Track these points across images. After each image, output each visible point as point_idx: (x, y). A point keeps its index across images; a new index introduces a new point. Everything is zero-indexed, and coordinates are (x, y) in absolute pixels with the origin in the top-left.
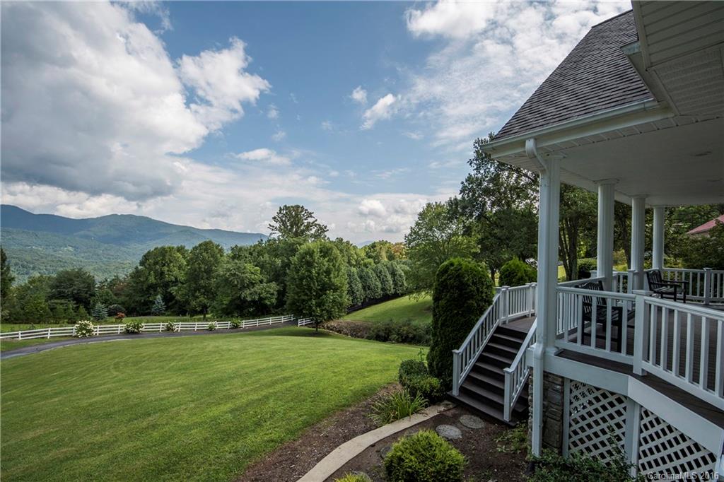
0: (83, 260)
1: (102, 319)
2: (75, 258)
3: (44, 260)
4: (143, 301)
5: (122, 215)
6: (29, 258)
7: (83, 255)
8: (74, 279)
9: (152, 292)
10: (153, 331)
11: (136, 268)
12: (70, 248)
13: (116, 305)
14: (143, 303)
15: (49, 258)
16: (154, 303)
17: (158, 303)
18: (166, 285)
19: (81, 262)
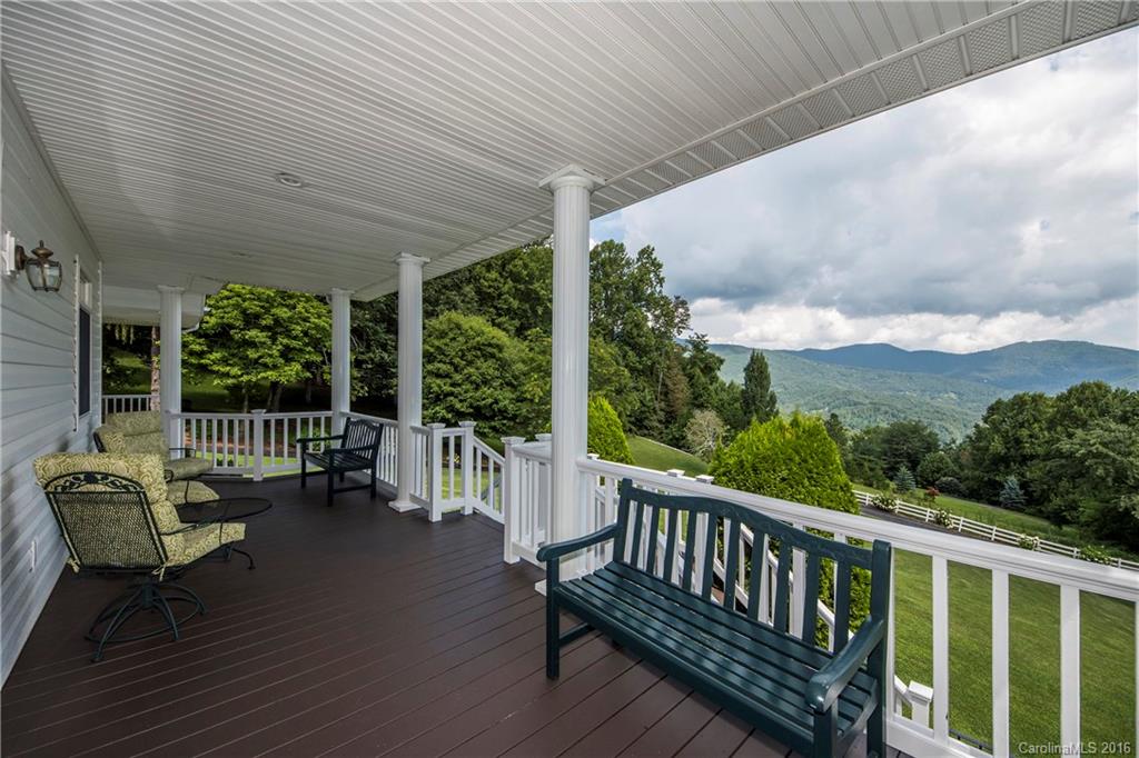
0: (968, 411)
1: (908, 490)
2: (959, 409)
3: (917, 409)
4: (986, 479)
5: (1034, 343)
6: (899, 407)
7: (969, 405)
8: (909, 434)
9: (1002, 468)
10: (918, 518)
11: (977, 426)
12: (953, 395)
13: (950, 479)
14: (986, 482)
15: (925, 408)
16: (1003, 487)
17: (1010, 488)
18: (1025, 459)
19: (967, 414)
